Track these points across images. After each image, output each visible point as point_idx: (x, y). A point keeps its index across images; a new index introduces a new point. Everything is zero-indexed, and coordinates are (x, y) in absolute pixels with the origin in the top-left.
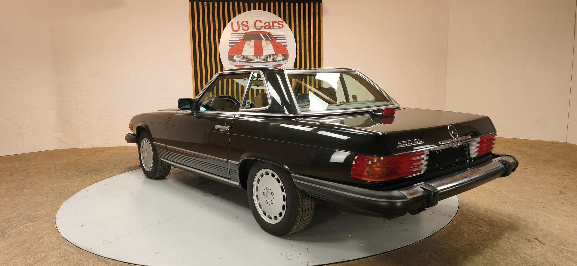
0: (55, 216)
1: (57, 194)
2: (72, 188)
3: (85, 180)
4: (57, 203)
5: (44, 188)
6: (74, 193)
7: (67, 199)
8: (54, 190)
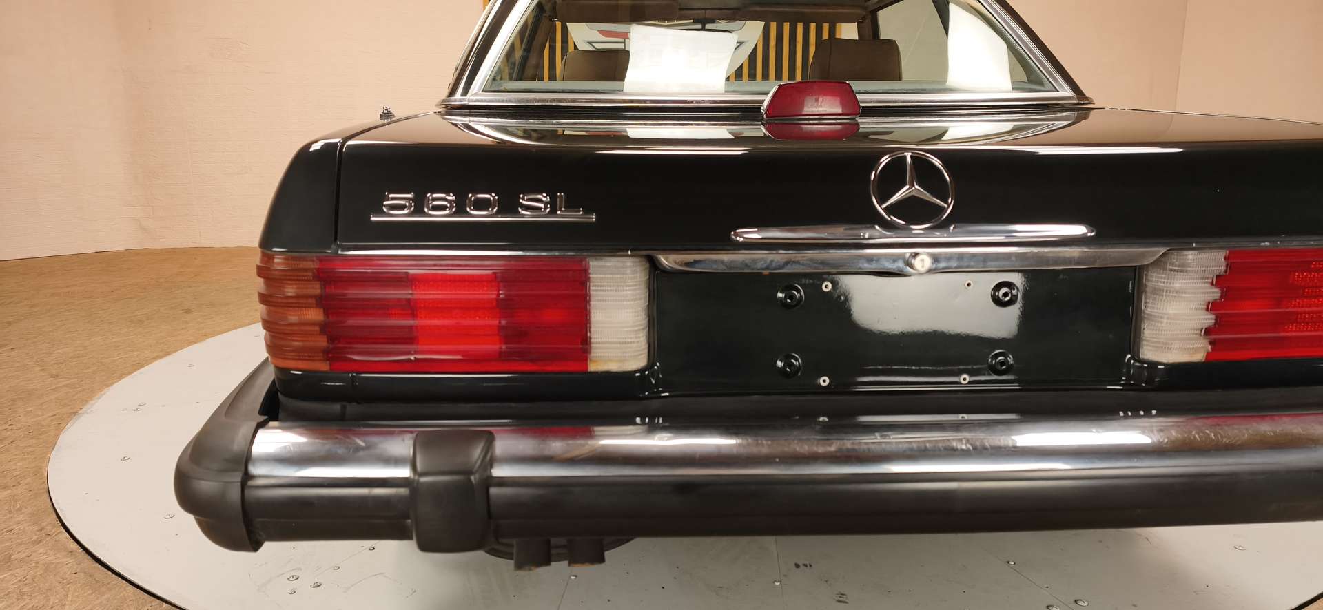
0: (57, 436)
1: (89, 368)
2: (137, 351)
3: (183, 329)
4: (79, 395)
5: (58, 349)
6: (139, 365)
7: (113, 383)
8: (83, 357)
